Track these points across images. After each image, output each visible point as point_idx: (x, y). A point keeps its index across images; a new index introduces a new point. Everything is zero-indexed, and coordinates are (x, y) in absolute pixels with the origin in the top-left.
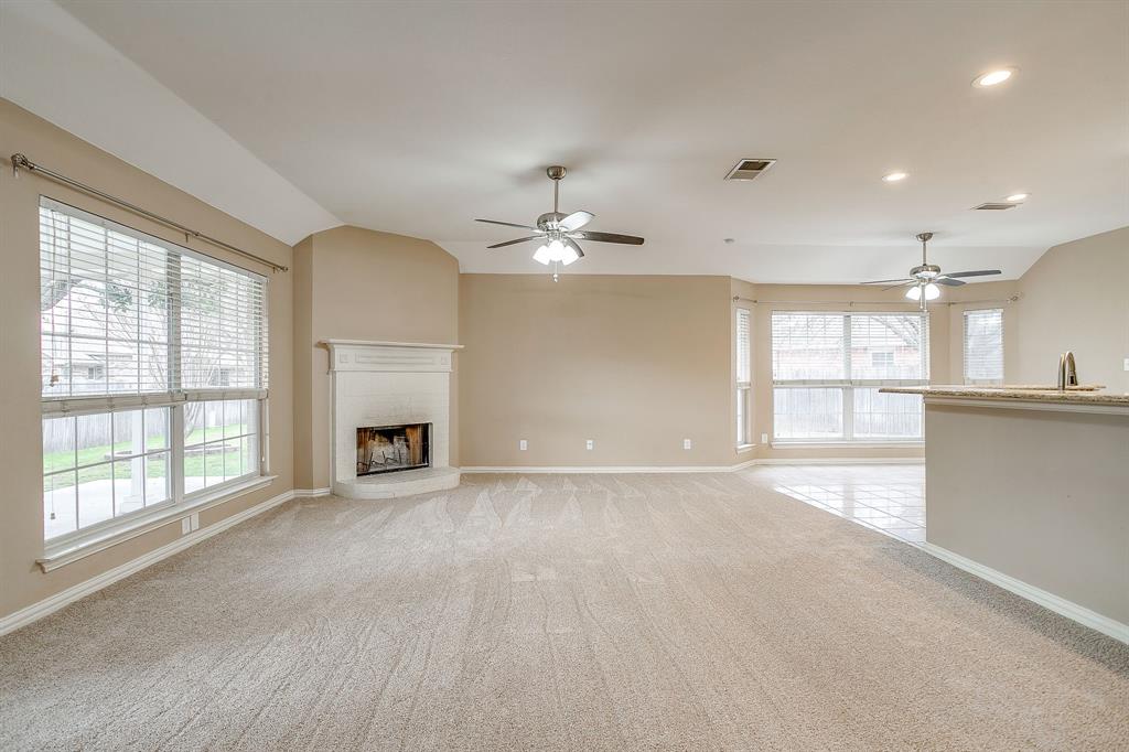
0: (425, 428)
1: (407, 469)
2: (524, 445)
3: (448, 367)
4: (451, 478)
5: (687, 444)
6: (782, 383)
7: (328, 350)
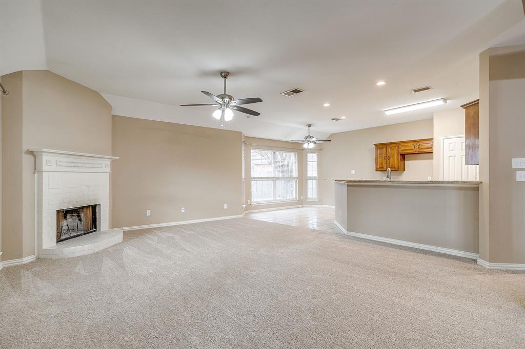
0: (94, 208)
1: (85, 234)
2: (149, 213)
3: (109, 170)
4: (117, 237)
5: (225, 206)
6: (254, 178)
7: (34, 156)
